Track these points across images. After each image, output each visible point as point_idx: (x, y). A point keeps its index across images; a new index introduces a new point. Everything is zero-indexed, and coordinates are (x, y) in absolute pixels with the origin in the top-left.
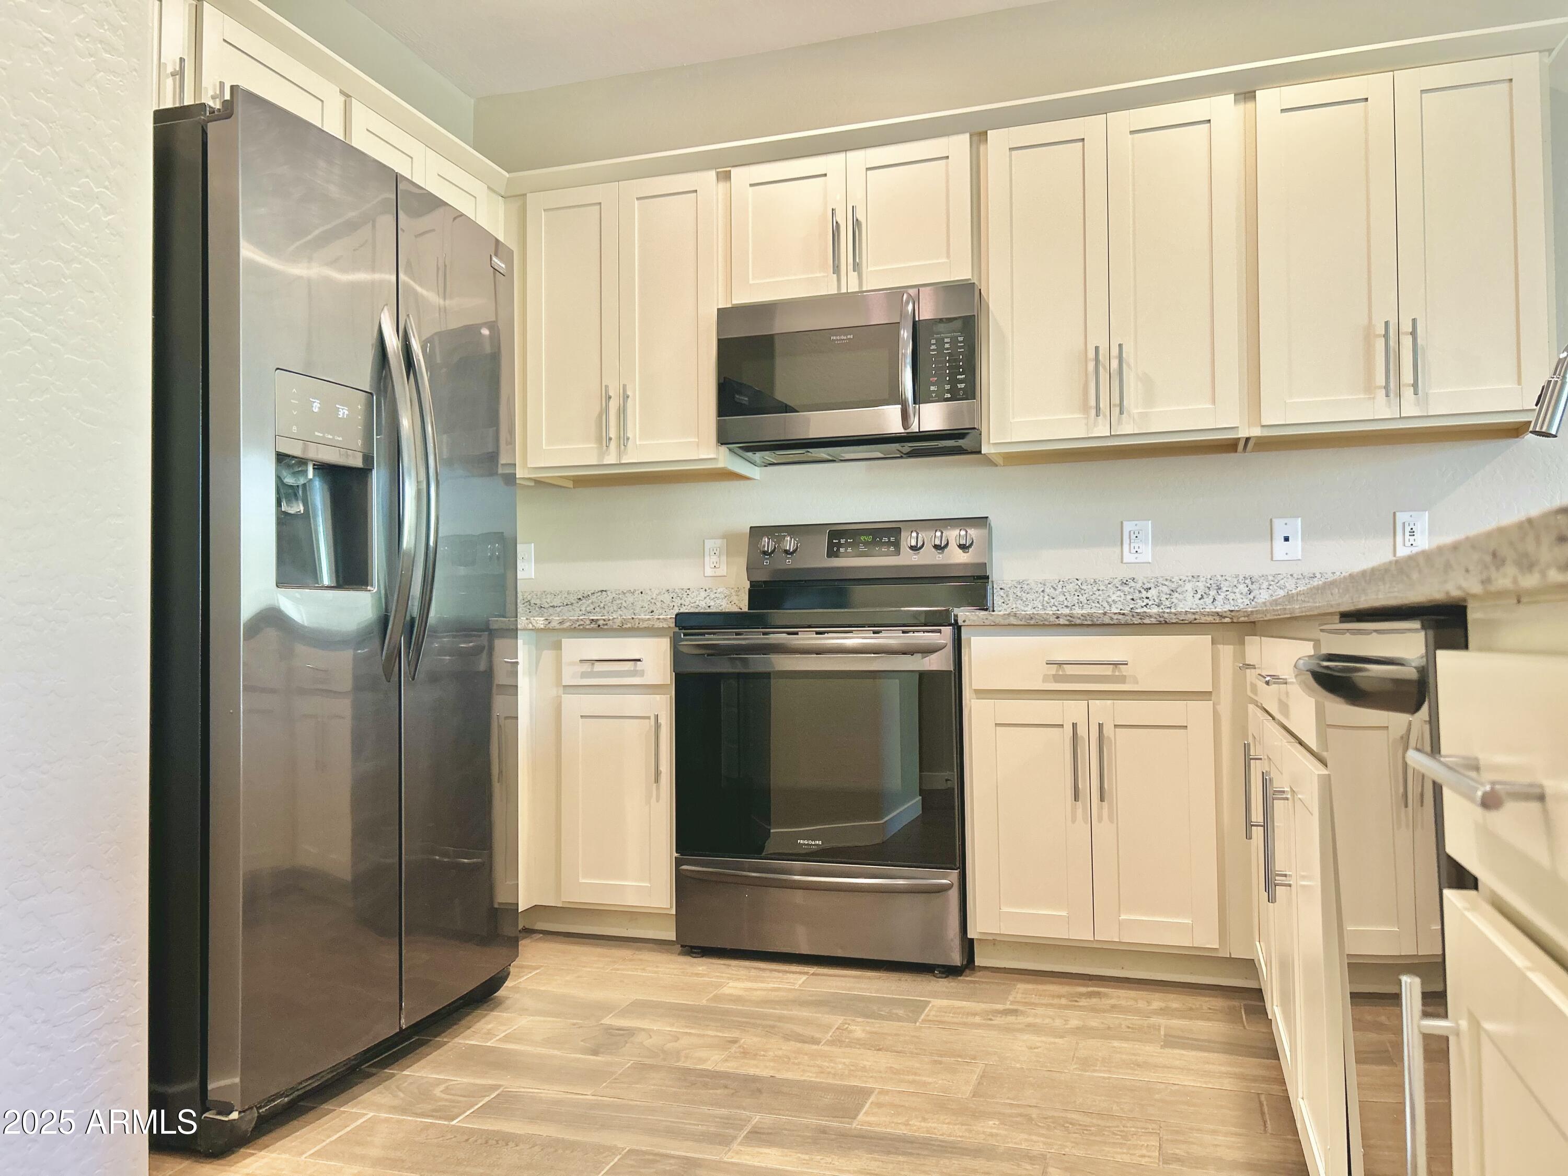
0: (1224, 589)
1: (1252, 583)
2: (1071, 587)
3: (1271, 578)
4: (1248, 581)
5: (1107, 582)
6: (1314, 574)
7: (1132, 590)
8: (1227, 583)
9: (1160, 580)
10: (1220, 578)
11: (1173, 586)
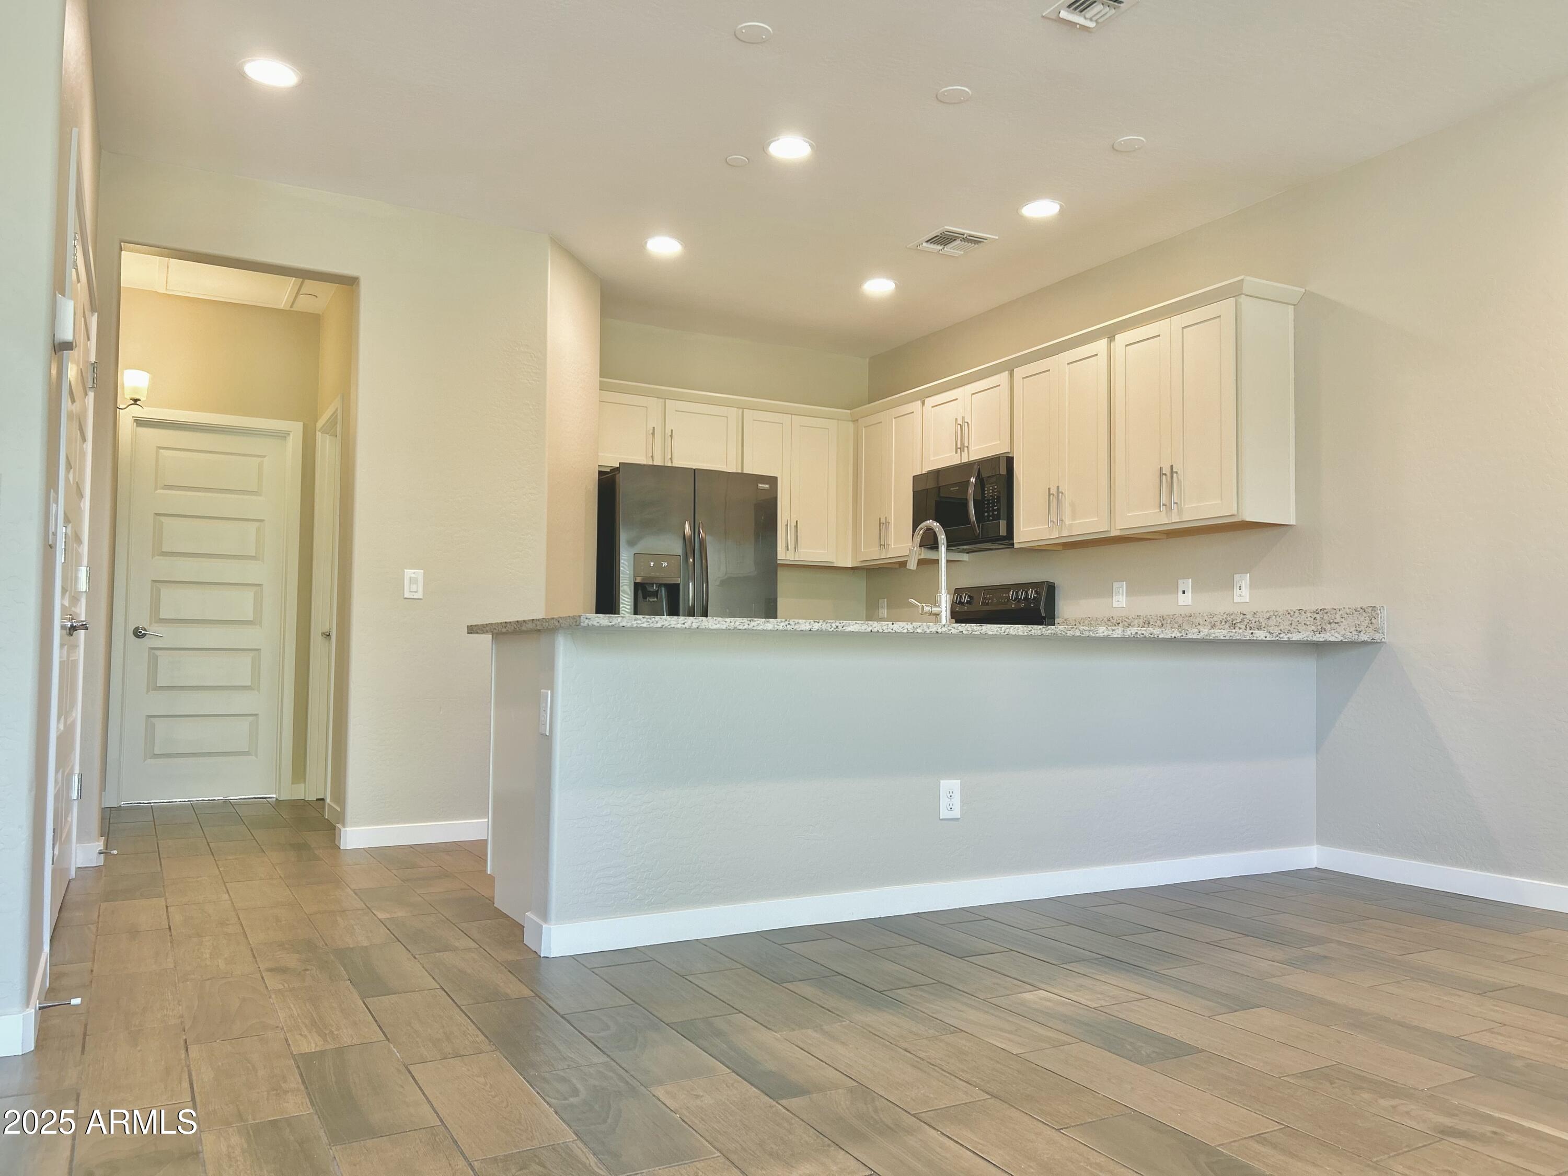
0: (1151, 623)
1: (1163, 620)
2: (1086, 622)
3: (1171, 617)
4: (1162, 619)
5: (1101, 619)
6: (1191, 614)
7: (1112, 624)
8: (1152, 620)
9: (1124, 618)
10: (1149, 617)
11: (1129, 621)
